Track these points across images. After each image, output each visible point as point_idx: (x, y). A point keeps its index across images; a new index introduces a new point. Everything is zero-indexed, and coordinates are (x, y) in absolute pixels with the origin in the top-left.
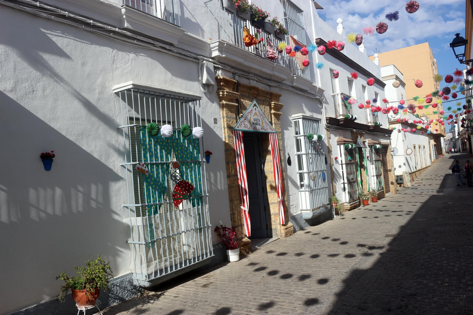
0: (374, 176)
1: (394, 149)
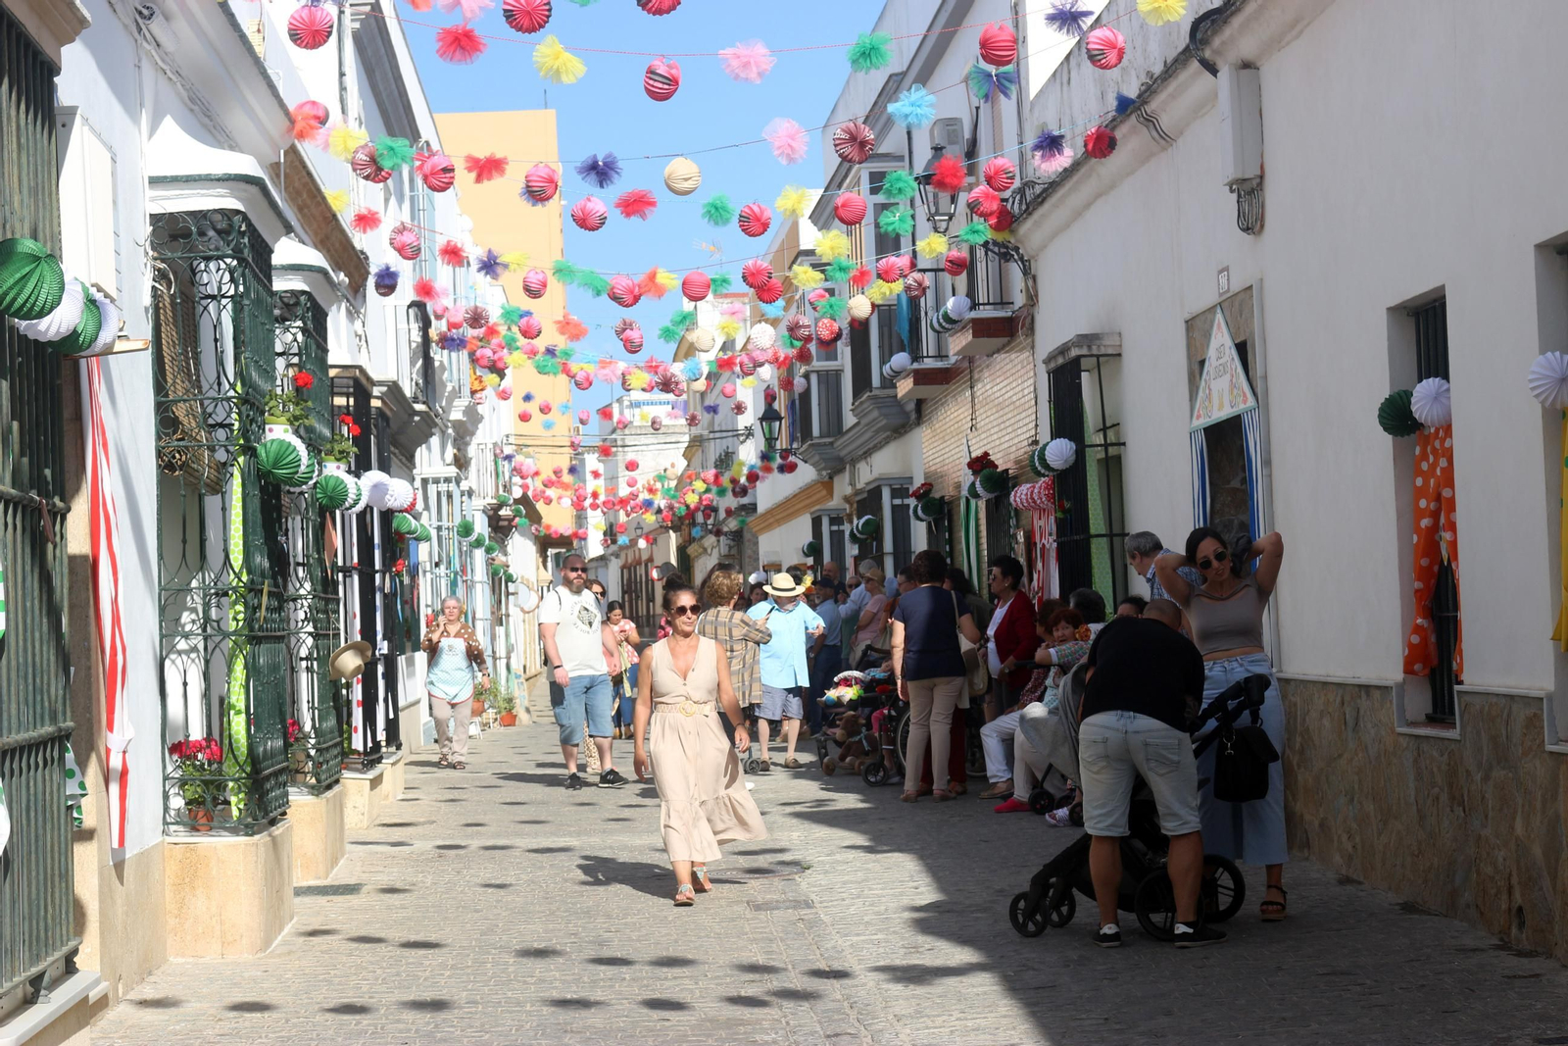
0: (500, 658)
1: (518, 586)
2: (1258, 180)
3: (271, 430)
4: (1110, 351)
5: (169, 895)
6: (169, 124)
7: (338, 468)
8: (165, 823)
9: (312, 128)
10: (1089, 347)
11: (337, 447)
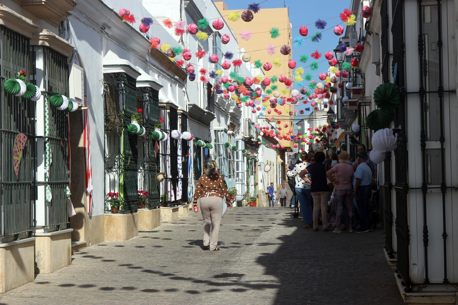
0: (252, 185)
1: (260, 163)
2: (379, 63)
3: (132, 122)
4: (368, 101)
5: (105, 226)
6: (110, 52)
7: (158, 130)
8: (105, 210)
9: (156, 44)
10: (363, 100)
11: (158, 125)
